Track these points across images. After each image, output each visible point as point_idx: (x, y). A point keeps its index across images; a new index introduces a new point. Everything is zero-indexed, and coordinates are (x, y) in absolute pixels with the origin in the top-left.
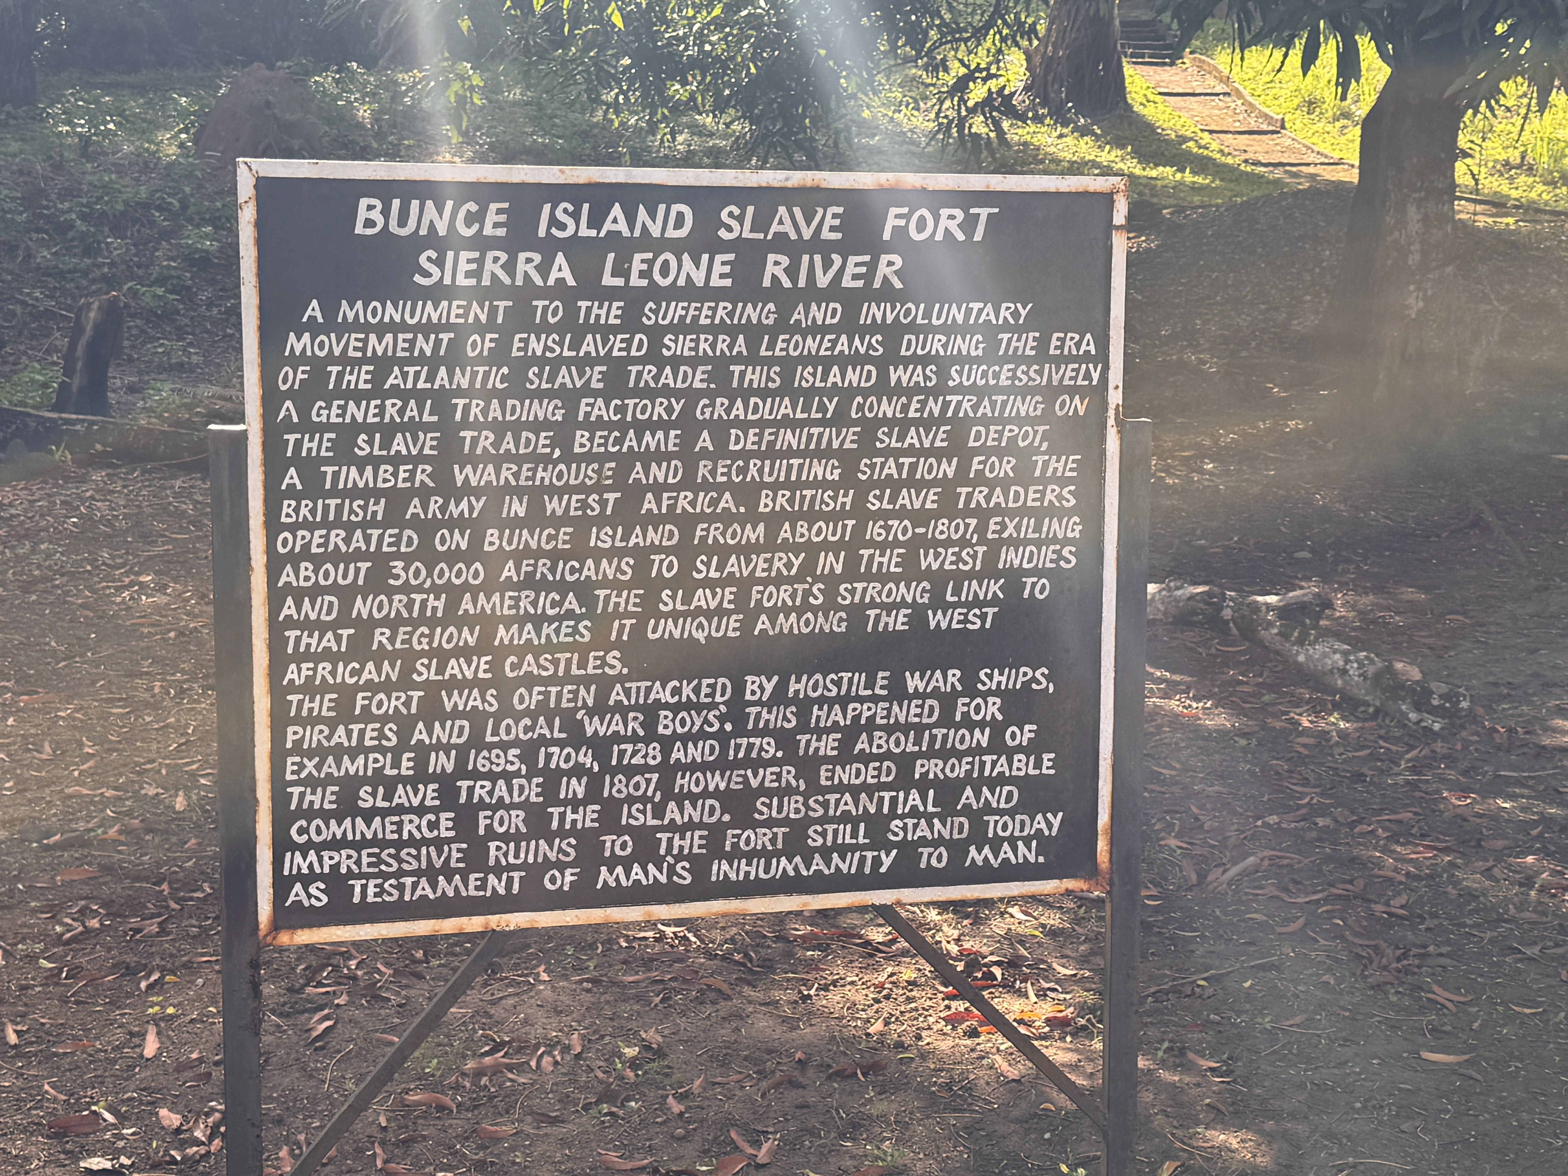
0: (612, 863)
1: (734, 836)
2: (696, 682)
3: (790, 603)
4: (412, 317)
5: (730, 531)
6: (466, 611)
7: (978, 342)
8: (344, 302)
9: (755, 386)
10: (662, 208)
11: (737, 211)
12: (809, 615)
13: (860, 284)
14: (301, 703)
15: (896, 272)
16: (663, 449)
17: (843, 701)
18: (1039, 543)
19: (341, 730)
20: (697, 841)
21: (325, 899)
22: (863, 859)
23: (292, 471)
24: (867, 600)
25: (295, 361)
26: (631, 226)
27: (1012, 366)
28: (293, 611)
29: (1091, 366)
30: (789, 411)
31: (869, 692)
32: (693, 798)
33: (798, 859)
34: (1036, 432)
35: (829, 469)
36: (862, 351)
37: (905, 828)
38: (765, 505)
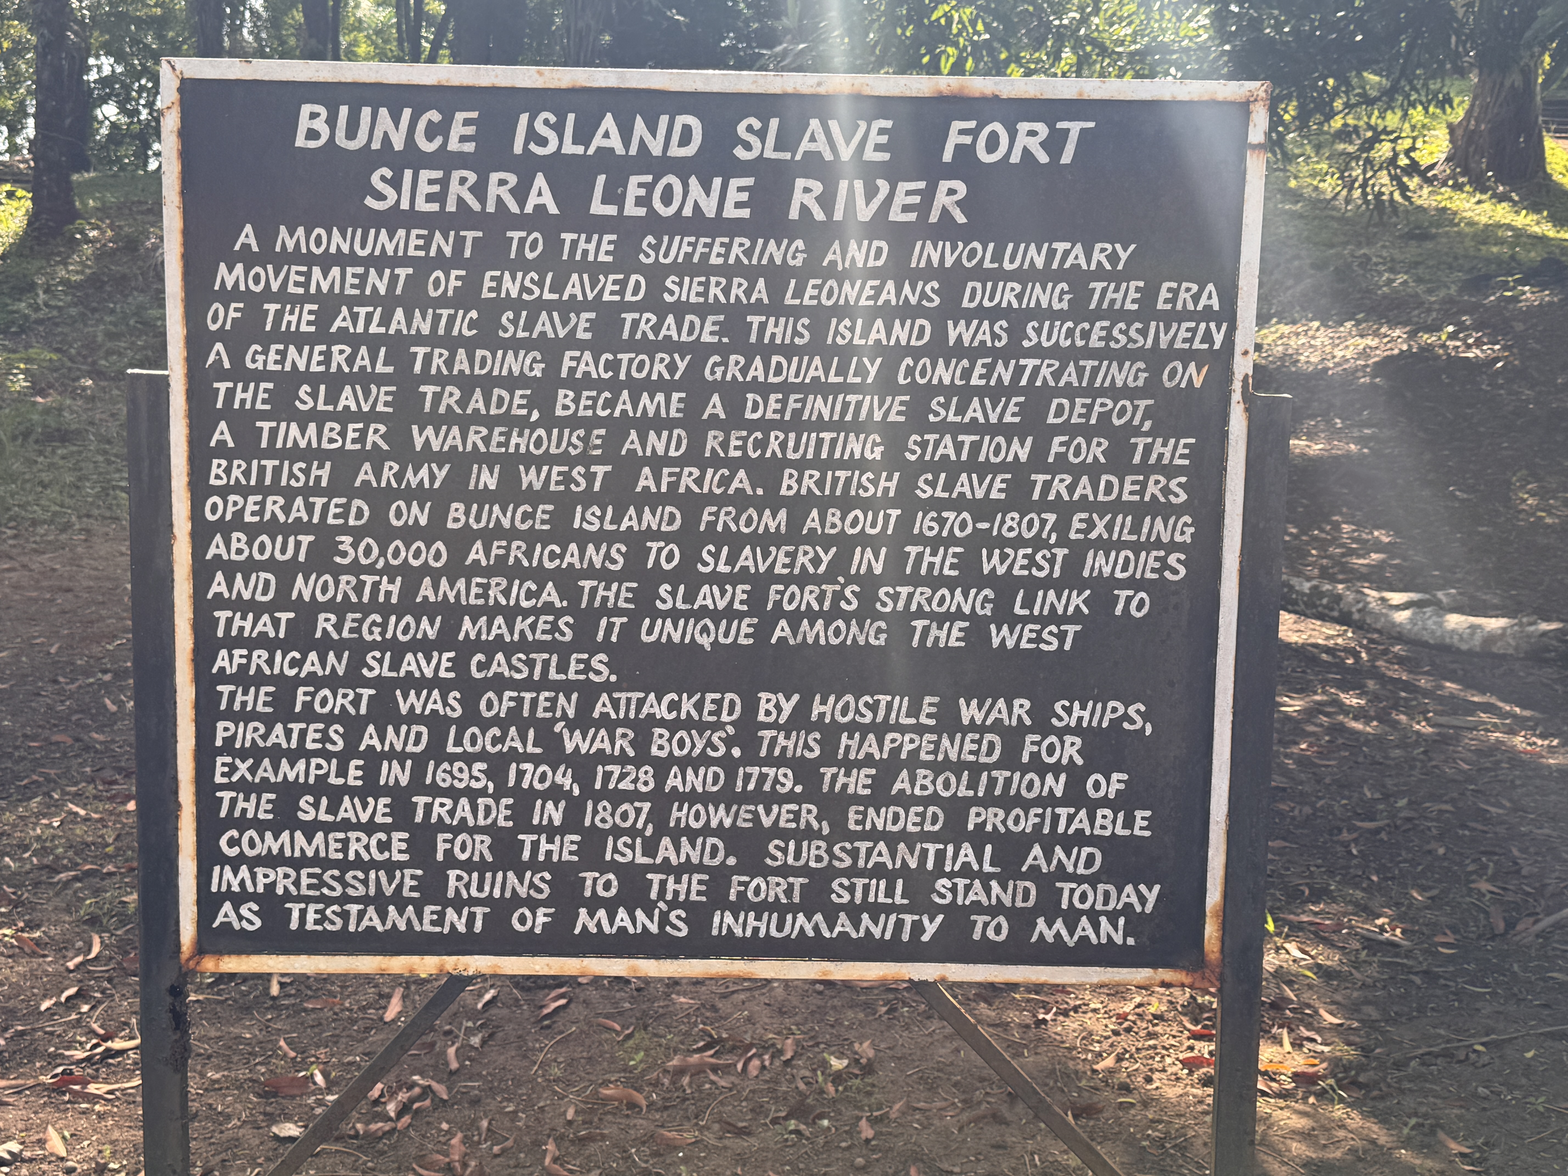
0: (594, 904)
1: (740, 884)
2: (697, 697)
3: (816, 607)
4: (363, 247)
5: (744, 517)
6: (425, 598)
7: (1062, 292)
8: (283, 228)
9: (778, 341)
10: (664, 120)
11: (757, 124)
12: (840, 623)
13: (912, 217)
14: (232, 695)
15: (958, 203)
16: (663, 414)
17: (880, 730)
18: (1137, 548)
19: (279, 728)
20: (695, 887)
21: (258, 923)
22: (899, 924)
23: (223, 425)
24: (914, 607)
25: (227, 296)
26: (626, 143)
27: (1106, 323)
28: (223, 589)
29: (1212, 325)
30: (821, 373)
31: (912, 721)
32: (692, 835)
33: (818, 917)
34: (1135, 408)
35: (869, 446)
36: (913, 300)
37: (954, 889)
38: (788, 486)
